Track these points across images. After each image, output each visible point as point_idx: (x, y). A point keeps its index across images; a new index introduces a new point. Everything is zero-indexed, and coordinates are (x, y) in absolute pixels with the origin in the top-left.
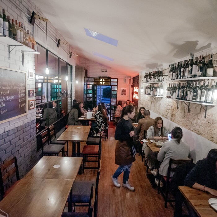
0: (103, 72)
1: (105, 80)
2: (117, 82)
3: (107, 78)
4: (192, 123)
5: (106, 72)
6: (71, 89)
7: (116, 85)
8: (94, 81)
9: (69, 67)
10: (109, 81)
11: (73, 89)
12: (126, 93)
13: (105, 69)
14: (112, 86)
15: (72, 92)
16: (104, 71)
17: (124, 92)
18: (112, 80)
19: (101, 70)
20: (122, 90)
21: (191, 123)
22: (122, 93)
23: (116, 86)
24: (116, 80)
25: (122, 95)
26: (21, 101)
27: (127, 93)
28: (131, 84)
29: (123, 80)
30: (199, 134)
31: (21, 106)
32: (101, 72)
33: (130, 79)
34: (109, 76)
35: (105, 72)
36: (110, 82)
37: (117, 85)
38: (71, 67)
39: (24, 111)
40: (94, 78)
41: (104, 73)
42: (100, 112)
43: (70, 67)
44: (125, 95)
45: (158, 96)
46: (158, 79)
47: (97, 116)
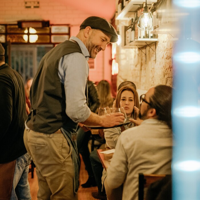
0: (30, 7)
1: (36, 29)
2: (69, 34)
3: (41, 24)
5: (38, 7)
8: (6, 34)
14: (54, 44)
16: (32, 5)
18: (54, 30)
19: (24, 4)
34: (46, 18)
36: (50, 34)
40: (6, 25)
41: (32, 11)
45: (152, 37)
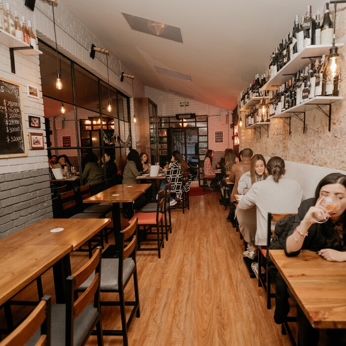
0: (183, 106)
1: (186, 119)
2: (207, 121)
3: (190, 116)
4: (312, 149)
5: (188, 105)
8: (169, 123)
10: (194, 120)
12: (222, 138)
13: (186, 101)
14: (198, 128)
16: (184, 104)
17: (219, 137)
18: (198, 119)
19: (179, 104)
20: (216, 134)
21: (310, 150)
22: (216, 139)
23: (206, 129)
25: (216, 142)
26: (10, 131)
27: (225, 138)
28: (231, 122)
29: (216, 117)
30: (322, 166)
31: (11, 140)
32: (179, 106)
33: (228, 115)
34: (193, 112)
35: (186, 106)
36: (196, 122)
37: (207, 127)
38: (128, 99)
39: (21, 149)
40: (169, 117)
42: (176, 163)
43: (126, 99)
44: (222, 141)
45: (266, 121)
46: (258, 92)
47: (170, 169)
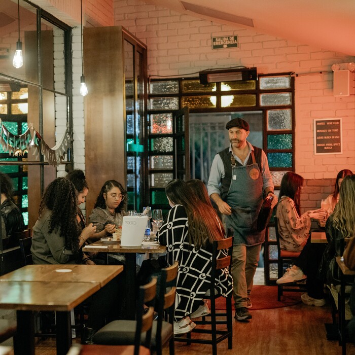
1: (230, 84)
2: (291, 90)
3: (240, 75)
6: (70, 132)
7: (289, 103)
8: (180, 95)
9: (58, 34)
10: (254, 88)
11: (75, 129)
12: (339, 141)
13: (230, 34)
14: (265, 109)
15: (72, 142)
16: (225, 42)
19: (210, 42)
20: (318, 127)
22: (318, 141)
23: (288, 112)
24: (284, 82)
25: (320, 150)
27: (347, 138)
29: (318, 78)
32: (210, 49)
35: (229, 46)
36: (258, 92)
37: (292, 107)
38: (67, 31)
40: (179, 80)
41: (225, 51)
43: (62, 32)
44: (337, 149)
